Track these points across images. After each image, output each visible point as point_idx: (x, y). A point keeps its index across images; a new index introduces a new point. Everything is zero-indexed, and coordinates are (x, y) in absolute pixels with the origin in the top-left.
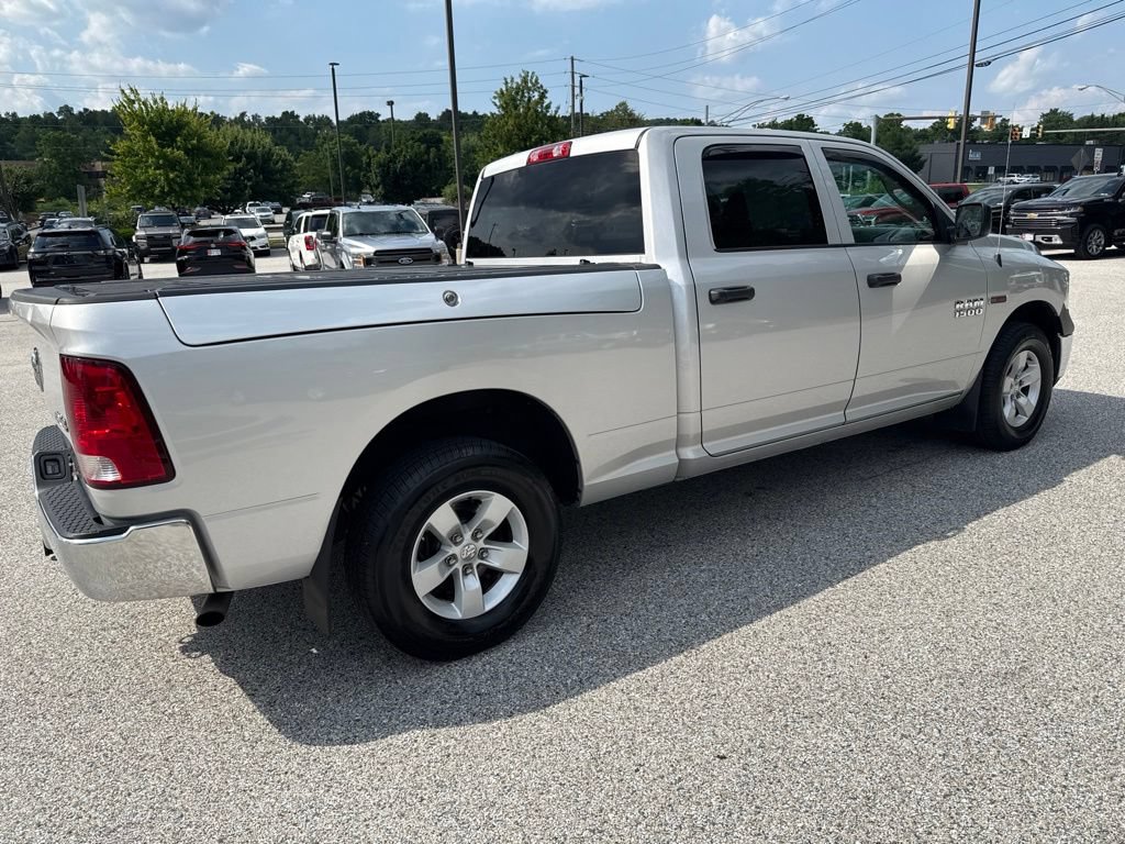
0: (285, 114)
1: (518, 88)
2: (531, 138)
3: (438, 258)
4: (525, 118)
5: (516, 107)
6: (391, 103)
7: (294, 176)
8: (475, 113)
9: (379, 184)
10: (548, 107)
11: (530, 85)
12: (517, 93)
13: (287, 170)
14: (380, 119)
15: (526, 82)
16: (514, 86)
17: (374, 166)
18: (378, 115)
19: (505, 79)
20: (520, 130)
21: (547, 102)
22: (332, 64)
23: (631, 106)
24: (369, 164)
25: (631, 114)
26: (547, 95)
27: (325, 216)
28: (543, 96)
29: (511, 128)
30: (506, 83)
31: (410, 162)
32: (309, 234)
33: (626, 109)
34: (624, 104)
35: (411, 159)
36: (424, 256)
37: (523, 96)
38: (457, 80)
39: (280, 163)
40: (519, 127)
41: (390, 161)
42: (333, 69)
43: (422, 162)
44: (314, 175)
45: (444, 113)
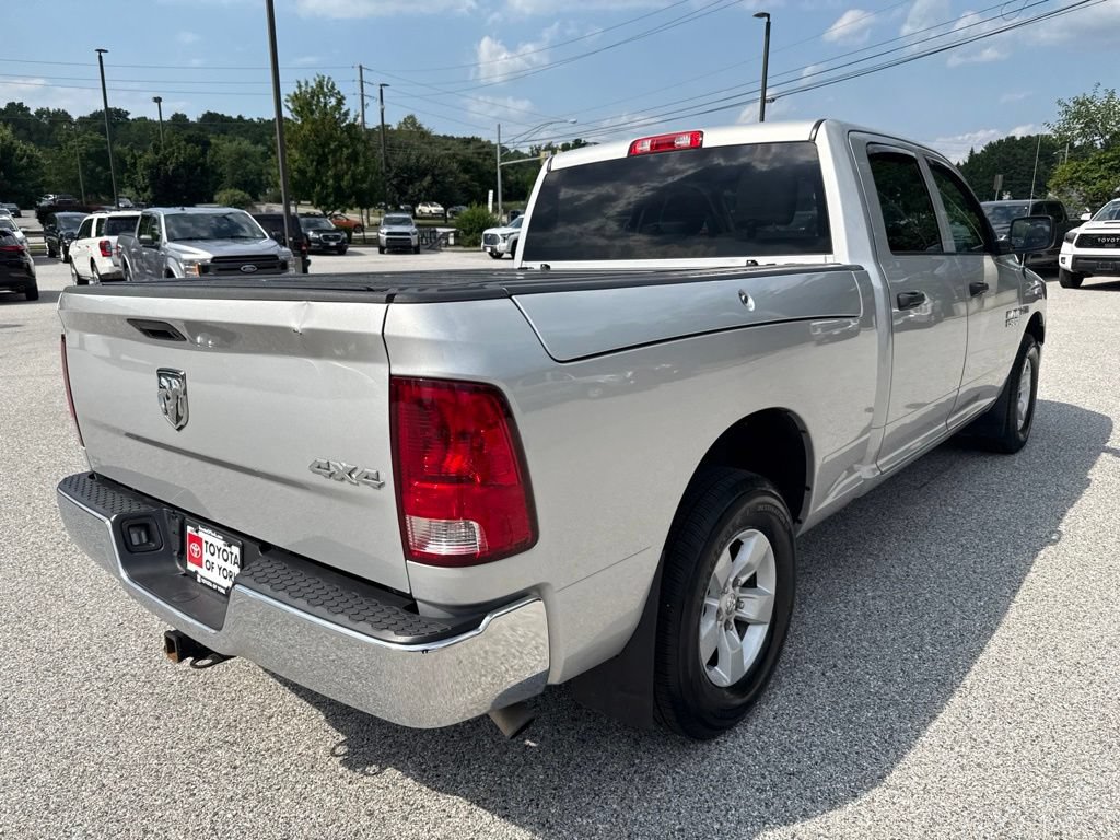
0: (11, 105)
1: (313, 92)
2: (329, 145)
3: (284, 266)
4: (323, 123)
5: (312, 112)
6: (158, 100)
7: (43, 174)
8: (240, 117)
9: (147, 187)
10: (346, 114)
11: (325, 90)
12: (312, 97)
13: (34, 168)
14: (130, 117)
15: (322, 88)
16: (309, 90)
17: (140, 169)
18: (127, 113)
19: (299, 82)
20: (318, 136)
21: (345, 108)
22: (100, 51)
23: (419, 119)
24: (134, 165)
25: (420, 128)
26: (344, 102)
27: (136, 218)
28: (340, 102)
29: (308, 133)
30: (300, 87)
31: (184, 164)
32: (105, 238)
33: (414, 123)
34: (411, 117)
35: (184, 162)
36: (267, 264)
37: (319, 101)
38: (281, 80)
39: (25, 159)
40: (317, 133)
41: (160, 163)
42: (100, 57)
43: (198, 165)
44: (56, 175)
45: (205, 116)
